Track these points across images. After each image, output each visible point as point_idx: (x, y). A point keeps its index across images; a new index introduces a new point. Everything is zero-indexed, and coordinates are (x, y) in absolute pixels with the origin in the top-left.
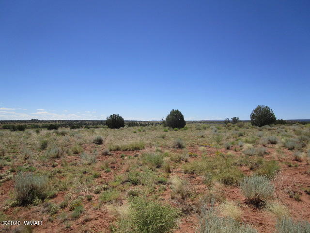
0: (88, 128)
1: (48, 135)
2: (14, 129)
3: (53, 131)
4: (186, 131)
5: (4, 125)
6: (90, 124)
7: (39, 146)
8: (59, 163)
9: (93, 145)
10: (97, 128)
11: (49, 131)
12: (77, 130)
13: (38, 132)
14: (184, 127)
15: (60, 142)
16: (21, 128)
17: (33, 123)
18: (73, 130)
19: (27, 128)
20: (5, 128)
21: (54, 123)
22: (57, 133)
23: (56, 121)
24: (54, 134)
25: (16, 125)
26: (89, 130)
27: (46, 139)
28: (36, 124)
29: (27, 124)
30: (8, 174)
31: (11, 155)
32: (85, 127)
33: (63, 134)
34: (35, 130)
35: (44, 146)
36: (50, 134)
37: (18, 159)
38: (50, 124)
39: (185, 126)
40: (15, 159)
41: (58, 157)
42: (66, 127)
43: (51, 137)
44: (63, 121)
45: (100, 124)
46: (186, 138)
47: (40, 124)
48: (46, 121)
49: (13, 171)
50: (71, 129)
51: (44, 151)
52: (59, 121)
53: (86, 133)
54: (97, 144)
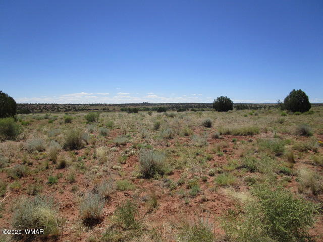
0: (195, 111)
1: (159, 117)
2: (130, 111)
3: (162, 113)
4: (312, 115)
5: (121, 108)
6: (196, 107)
7: (153, 127)
8: (172, 143)
9: (202, 127)
10: (203, 110)
11: (159, 114)
12: (184, 113)
13: (150, 114)
14: (308, 110)
15: (171, 123)
16: (136, 111)
17: (145, 106)
18: (180, 112)
19: (140, 111)
20: (122, 110)
21: (162, 106)
22: (167, 115)
23: (163, 104)
24: (164, 116)
25: (132, 107)
26: (196, 113)
27: (158, 121)
28: (147, 107)
29: (139, 107)
30: (131, 150)
31: (132, 134)
32: (192, 110)
33: (172, 116)
34: (147, 112)
35: (157, 127)
36: (160, 116)
37: (137, 137)
38: (159, 106)
39: (310, 110)
40: (135, 138)
41: (170, 138)
42: (173, 110)
43: (162, 119)
44: (170, 104)
45: (206, 107)
46: (312, 123)
47: (150, 107)
48: (155, 104)
49: (134, 148)
50: (178, 111)
51: (158, 132)
52: (167, 104)
53: (194, 116)
54: (205, 126)
